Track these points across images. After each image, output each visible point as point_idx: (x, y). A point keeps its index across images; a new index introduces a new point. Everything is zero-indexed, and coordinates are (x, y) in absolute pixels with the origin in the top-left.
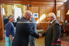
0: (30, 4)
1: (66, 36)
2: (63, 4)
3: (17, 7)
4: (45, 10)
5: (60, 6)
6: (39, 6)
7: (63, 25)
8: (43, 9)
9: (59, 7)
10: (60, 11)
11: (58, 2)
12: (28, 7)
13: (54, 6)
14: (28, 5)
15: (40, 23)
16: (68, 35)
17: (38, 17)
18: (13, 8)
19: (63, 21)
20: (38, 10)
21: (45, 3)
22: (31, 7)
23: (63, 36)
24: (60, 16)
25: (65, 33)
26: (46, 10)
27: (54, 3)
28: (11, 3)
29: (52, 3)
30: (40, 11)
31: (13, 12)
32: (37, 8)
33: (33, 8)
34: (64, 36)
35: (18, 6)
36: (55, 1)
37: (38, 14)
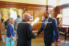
0: (26, 8)
3: (13, 10)
5: (51, 10)
6: (34, 10)
8: (37, 13)
11: (49, 7)
14: (24, 9)
15: (35, 25)
17: (33, 20)
18: (9, 11)
20: (33, 14)
21: (38, 8)
26: (39, 14)
29: (44, 8)
31: (9, 15)
32: (32, 11)
36: (47, 7)
37: (33, 17)
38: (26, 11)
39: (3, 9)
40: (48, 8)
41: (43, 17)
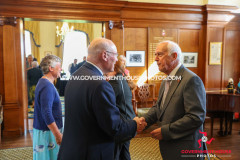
0: (118, 20)
2: (233, 21)
3: (73, 27)
5: (221, 26)
7: (231, 92)
9: (218, 30)
10: (220, 44)
11: (212, 12)
12: (108, 28)
13: (199, 27)
15: (151, 86)
17: (142, 64)
18: (58, 32)
19: (231, 80)
20: (143, 42)
21: (167, 16)
22: (121, 28)
23: (230, 133)
24: (219, 63)
25: (236, 121)
27: (200, 16)
28: (51, 17)
29: (193, 17)
30: (150, 45)
31: (59, 46)
32: (141, 32)
33: (126, 31)
34: (233, 132)
35: (75, 24)
36: (204, 11)
37: (142, 54)
38: (119, 31)
39: (38, 26)
40: (210, 17)
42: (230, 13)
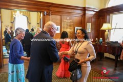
1: (99, 60)
2: (95, 14)
4: (69, 21)
6: (61, 14)
8: (67, 20)
9: (90, 18)
10: (90, 24)
11: (88, 10)
12: (44, 15)
14: (44, 12)
16: (101, 59)
17: (59, 32)
24: (90, 31)
26: (71, 22)
27: (83, 12)
29: (79, 12)
32: (58, 17)
33: (52, 17)
36: (84, 9)
37: (59, 27)
38: (48, 16)
40: (87, 12)
41: (76, 28)
42: (94, 11)
